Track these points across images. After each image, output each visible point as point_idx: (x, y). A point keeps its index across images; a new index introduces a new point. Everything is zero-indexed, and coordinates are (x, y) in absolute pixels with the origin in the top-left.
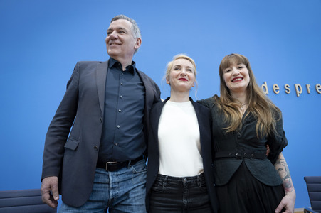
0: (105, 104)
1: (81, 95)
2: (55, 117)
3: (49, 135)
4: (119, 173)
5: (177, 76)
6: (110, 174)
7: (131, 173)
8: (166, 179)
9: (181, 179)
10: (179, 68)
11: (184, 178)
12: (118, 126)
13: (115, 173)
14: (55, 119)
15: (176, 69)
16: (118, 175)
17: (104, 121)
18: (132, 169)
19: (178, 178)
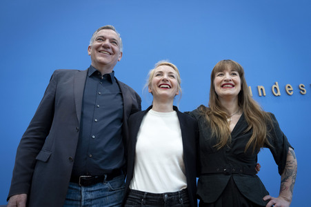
0: (82, 113)
1: (57, 104)
2: (29, 127)
3: (21, 147)
4: (92, 189)
5: (159, 81)
6: (83, 189)
7: (106, 190)
8: (145, 196)
9: (162, 195)
10: (161, 74)
11: (165, 194)
12: (94, 137)
13: (89, 189)
14: (29, 129)
15: (158, 75)
16: (91, 191)
17: (80, 131)
18: (107, 185)
19: (159, 195)
